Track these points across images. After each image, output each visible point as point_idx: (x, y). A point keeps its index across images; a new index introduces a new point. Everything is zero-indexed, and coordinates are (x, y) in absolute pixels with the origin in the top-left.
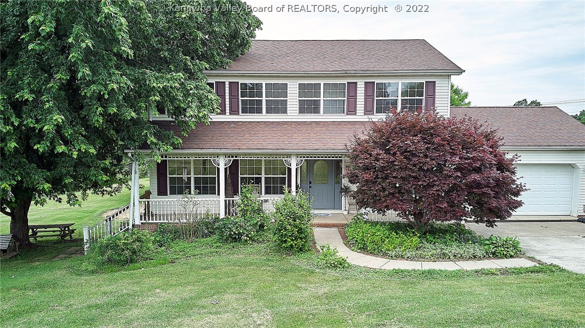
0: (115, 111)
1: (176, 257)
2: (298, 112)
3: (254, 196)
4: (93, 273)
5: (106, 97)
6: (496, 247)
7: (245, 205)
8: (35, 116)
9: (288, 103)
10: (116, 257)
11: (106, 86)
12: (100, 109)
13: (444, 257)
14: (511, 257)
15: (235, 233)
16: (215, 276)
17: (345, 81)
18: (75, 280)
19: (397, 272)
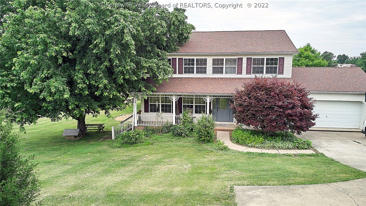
0: (128, 77)
1: (153, 142)
2: (212, 73)
3: (189, 115)
4: (119, 147)
5: (125, 72)
6: (299, 144)
7: (184, 120)
8: (95, 79)
9: (207, 68)
10: (129, 141)
11: (125, 67)
12: (122, 77)
13: (274, 147)
14: (306, 149)
15: (179, 132)
16: (170, 151)
17: (236, 57)
18: (113, 150)
19: (248, 153)
